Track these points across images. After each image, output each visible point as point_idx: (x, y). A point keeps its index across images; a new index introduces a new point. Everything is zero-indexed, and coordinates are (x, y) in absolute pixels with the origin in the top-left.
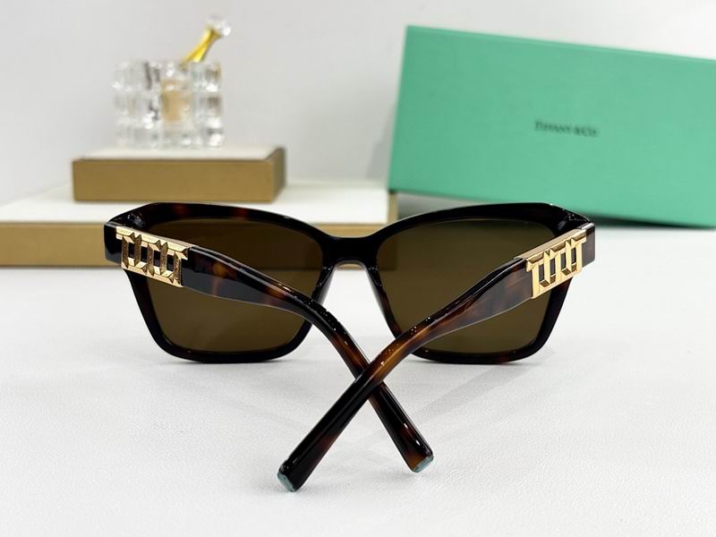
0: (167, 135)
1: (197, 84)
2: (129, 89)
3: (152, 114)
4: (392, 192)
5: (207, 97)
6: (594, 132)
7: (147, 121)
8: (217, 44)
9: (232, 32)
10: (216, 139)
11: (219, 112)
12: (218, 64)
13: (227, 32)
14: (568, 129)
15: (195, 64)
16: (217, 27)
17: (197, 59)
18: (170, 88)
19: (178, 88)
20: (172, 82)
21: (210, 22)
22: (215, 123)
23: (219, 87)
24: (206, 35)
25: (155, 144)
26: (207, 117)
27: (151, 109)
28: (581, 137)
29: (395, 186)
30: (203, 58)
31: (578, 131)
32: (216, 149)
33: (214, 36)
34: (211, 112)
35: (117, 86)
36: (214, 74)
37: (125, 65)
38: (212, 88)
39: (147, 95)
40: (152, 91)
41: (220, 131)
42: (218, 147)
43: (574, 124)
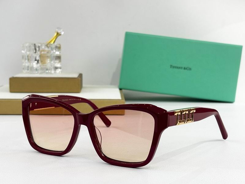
0: (42, 69)
1: (52, 52)
2: (28, 53)
3: (36, 62)
4: (120, 89)
5: (55, 56)
6: (191, 69)
7: (35, 64)
8: (59, 37)
9: (64, 33)
10: (58, 71)
11: (60, 61)
12: (60, 45)
13: (63, 33)
14: (182, 68)
15: (52, 44)
16: (59, 32)
17: (52, 43)
18: (43, 53)
19: (45, 53)
20: (44, 51)
21: (57, 30)
22: (58, 65)
23: (60, 53)
24: (56, 34)
25: (37, 72)
26: (55, 63)
27: (36, 60)
28: (186, 71)
29: (121, 87)
30: (54, 42)
31: (185, 68)
32: (58, 74)
33: (58, 34)
34: (57, 61)
35: (23, 52)
36: (58, 48)
37: (27, 45)
38: (57, 53)
39: (34, 55)
40: (36, 54)
41: (60, 68)
42: (59, 73)
43: (183, 66)
